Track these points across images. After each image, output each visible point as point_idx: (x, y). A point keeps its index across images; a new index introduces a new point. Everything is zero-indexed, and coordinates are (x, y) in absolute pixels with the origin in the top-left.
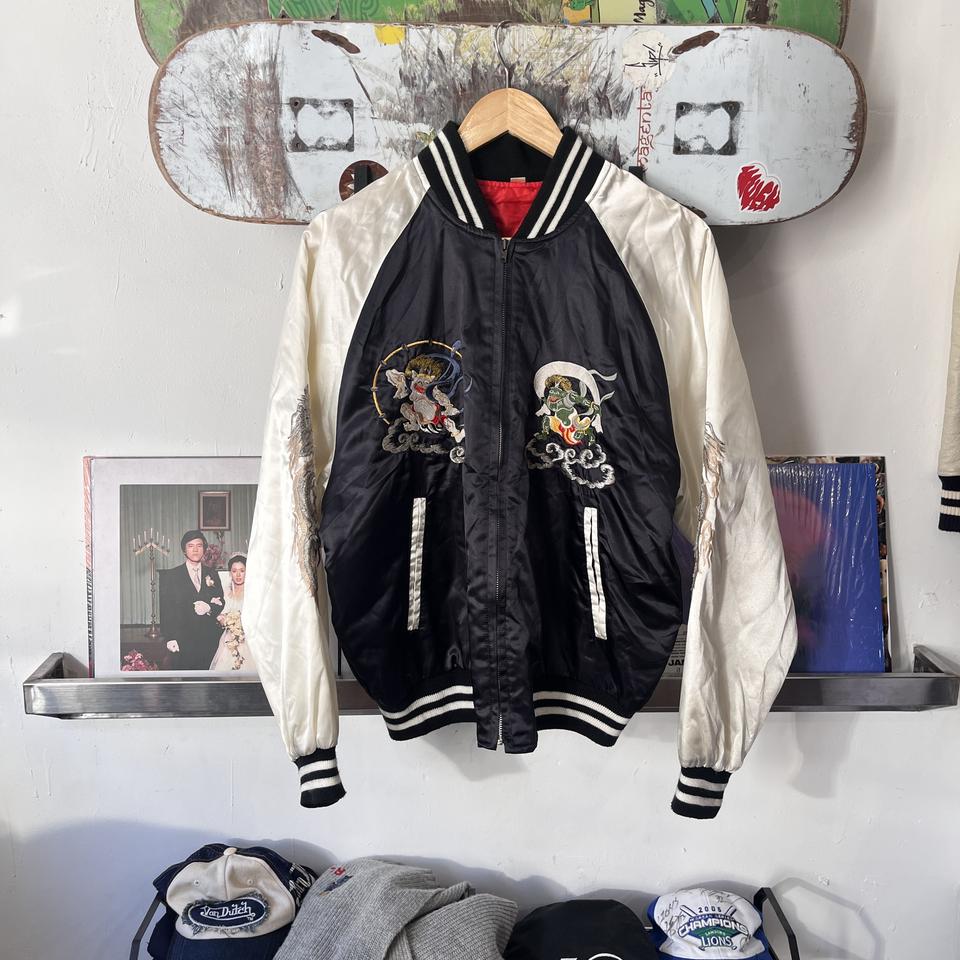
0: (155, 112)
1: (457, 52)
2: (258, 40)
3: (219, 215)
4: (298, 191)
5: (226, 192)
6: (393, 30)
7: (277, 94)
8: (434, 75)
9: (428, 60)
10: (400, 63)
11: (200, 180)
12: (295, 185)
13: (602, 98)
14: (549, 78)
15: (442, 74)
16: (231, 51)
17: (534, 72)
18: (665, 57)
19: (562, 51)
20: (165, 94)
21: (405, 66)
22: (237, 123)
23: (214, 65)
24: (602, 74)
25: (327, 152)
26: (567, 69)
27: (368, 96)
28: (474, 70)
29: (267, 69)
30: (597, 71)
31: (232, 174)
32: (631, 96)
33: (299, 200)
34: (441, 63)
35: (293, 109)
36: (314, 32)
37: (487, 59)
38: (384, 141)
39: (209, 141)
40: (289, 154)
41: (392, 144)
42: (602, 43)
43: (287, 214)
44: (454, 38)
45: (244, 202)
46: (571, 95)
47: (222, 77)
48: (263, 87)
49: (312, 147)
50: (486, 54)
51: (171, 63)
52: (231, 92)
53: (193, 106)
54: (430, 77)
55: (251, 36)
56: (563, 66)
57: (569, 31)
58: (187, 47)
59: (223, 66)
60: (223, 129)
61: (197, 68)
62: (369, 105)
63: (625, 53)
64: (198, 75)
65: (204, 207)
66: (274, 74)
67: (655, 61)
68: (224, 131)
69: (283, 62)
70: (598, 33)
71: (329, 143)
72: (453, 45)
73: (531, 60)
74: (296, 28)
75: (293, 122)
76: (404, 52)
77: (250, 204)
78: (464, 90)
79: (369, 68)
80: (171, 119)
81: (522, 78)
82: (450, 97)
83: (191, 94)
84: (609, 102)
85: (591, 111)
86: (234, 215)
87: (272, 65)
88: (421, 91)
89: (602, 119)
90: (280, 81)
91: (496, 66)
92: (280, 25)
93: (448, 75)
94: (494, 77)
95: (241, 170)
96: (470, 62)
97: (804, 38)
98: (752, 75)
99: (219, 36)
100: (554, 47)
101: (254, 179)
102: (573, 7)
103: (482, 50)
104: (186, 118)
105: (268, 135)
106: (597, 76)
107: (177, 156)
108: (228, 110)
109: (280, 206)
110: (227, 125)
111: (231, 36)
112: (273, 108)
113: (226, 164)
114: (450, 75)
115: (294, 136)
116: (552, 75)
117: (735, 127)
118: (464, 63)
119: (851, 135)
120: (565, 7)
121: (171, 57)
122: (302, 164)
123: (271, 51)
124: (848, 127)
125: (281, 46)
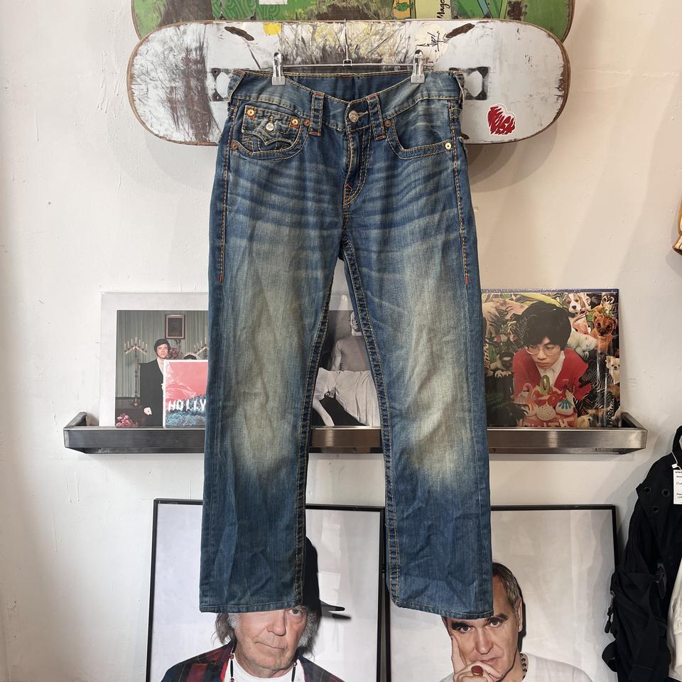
0: (131, 78)
1: (313, 39)
2: (192, 32)
3: (169, 140)
4: (217, 125)
5: (173, 126)
6: (274, 26)
7: (204, 66)
8: (299, 53)
9: (296, 45)
10: (278, 45)
11: (158, 119)
12: (215, 122)
14: (370, 54)
15: (304, 53)
16: (176, 40)
17: (361, 50)
18: (442, 40)
19: (378, 37)
20: (137, 67)
21: (282, 48)
22: (179, 84)
23: (166, 49)
24: (403, 51)
26: (381, 48)
27: (259, 66)
28: (324, 50)
29: (198, 52)
30: (399, 49)
31: (177, 115)
33: (218, 131)
34: (303, 46)
35: (214, 75)
36: (226, 28)
37: (331, 42)
39: (162, 94)
40: (211, 103)
42: (402, 32)
43: (210, 139)
44: (312, 30)
45: (184, 132)
46: (384, 63)
47: (171, 57)
48: (196, 62)
49: (225, 98)
50: (331, 39)
51: (140, 48)
52: (176, 66)
53: (153, 74)
54: (297, 55)
55: (188, 31)
56: (378, 46)
57: (381, 26)
58: (150, 38)
59: (171, 50)
60: (172, 87)
61: (156, 51)
63: (417, 38)
64: (157, 55)
65: (161, 135)
66: (202, 54)
67: (435, 43)
68: (172, 89)
69: (207, 47)
70: (400, 26)
72: (310, 34)
73: (358, 43)
74: (215, 26)
75: (214, 83)
76: (281, 39)
77: (188, 134)
78: (317, 62)
79: (260, 50)
80: (141, 82)
81: (353, 54)
83: (153, 67)
86: (179, 140)
87: (201, 48)
88: (291, 62)
90: (206, 59)
91: (337, 47)
92: (206, 24)
94: (336, 53)
95: (182, 113)
96: (321, 45)
97: (528, 26)
98: (495, 51)
99: (169, 31)
100: (373, 35)
101: (191, 118)
102: (399, 10)
103: (328, 37)
104: (150, 81)
105: (198, 92)
106: (399, 52)
107: (144, 104)
108: (174, 76)
109: (206, 134)
110: (174, 85)
111: (176, 31)
112: (201, 75)
113: (174, 110)
114: (309, 53)
115: (214, 91)
116: (372, 52)
117: (486, 83)
118: (318, 45)
119: (560, 86)
120: (395, 10)
121: (141, 44)
122: (220, 109)
123: (200, 40)
124: (558, 82)
125: (206, 37)
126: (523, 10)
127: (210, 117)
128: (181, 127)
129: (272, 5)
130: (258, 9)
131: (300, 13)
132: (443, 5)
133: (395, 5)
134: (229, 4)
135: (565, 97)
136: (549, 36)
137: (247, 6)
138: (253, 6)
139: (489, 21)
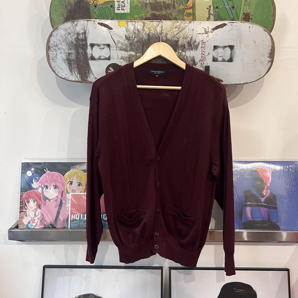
0: (48, 48)
1: (143, 30)
2: (81, 25)
3: (67, 80)
4: (92, 72)
5: (70, 73)
6: (123, 22)
7: (86, 42)
8: (136, 37)
9: (134, 32)
10: (125, 33)
11: (62, 69)
12: (91, 70)
13: (189, 44)
14: (173, 38)
15: (138, 36)
16: (72, 29)
17: (168, 36)
18: (210, 31)
19: (177, 29)
20: (51, 42)
21: (127, 34)
22: (73, 51)
23: (67, 33)
24: (190, 36)
25: (102, 60)
26: (178, 35)
27: (115, 43)
28: (149, 35)
29: (83, 35)
30: (188, 35)
31: (72, 67)
32: (199, 43)
33: (92, 76)
34: (138, 33)
35: (91, 47)
36: (99, 23)
37: (152, 31)
38: (120, 57)
39: (65, 57)
40: (90, 61)
41: (122, 58)
42: (190, 27)
43: (89, 80)
44: (143, 25)
45: (76, 76)
46: (180, 43)
47: (69, 37)
48: (82, 40)
49: (97, 59)
50: (153, 30)
51: (54, 33)
52: (72, 42)
53: (60, 46)
54: (135, 37)
55: (78, 25)
56: (177, 34)
57: (179, 24)
58: (58, 28)
59: (69, 34)
60: (69, 53)
61: (61, 34)
62: (115, 46)
63: (197, 30)
64: (62, 37)
65: (63, 77)
66: (85, 36)
67: (206, 32)
68: (69, 54)
69: (88, 33)
70: (188, 24)
71: (102, 58)
72: (142, 27)
73: (167, 32)
74: (93, 22)
75: (91, 51)
76: (127, 29)
77: (77, 77)
78: (145, 41)
79: (115, 34)
80: (53, 50)
81: (164, 38)
82: (141, 44)
83: (59, 42)
84: (192, 45)
85: (186, 48)
86: (72, 80)
87: (85, 33)
88: (132, 41)
89: (189, 51)
90: (87, 38)
91: (156, 34)
92: (88, 21)
93: (140, 37)
94: (155, 37)
95: (74, 66)
96: (148, 32)
97: (254, 25)
98: (238, 37)
99: (68, 25)
100: (174, 28)
101: (79, 69)
102: (187, 16)
103: (151, 29)
104: (58, 50)
105: (83, 55)
106: (188, 37)
107: (55, 62)
108: (71, 47)
109: (87, 77)
110: (70, 52)
111: (72, 25)
112: (85, 47)
113: (70, 64)
114: (141, 37)
115: (91, 55)
116: (174, 37)
117: (232, 54)
118: (146, 33)
119: (270, 56)
120: (185, 16)
121: (54, 31)
122: (94, 64)
123: (84, 29)
124: (269, 53)
125: (88, 27)
126: (251, 17)
127: (88, 68)
128: (74, 73)
129: (122, 13)
130: (114, 15)
131: (136, 17)
132: (209, 14)
133: (185, 14)
134: (99, 12)
135: (272, 62)
136: (265, 30)
137: (109, 13)
138: (112, 14)
139: (235, 22)
